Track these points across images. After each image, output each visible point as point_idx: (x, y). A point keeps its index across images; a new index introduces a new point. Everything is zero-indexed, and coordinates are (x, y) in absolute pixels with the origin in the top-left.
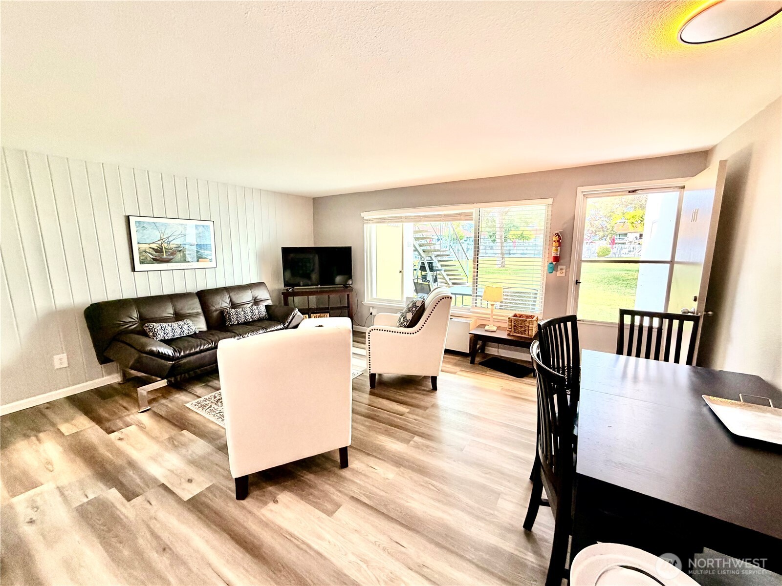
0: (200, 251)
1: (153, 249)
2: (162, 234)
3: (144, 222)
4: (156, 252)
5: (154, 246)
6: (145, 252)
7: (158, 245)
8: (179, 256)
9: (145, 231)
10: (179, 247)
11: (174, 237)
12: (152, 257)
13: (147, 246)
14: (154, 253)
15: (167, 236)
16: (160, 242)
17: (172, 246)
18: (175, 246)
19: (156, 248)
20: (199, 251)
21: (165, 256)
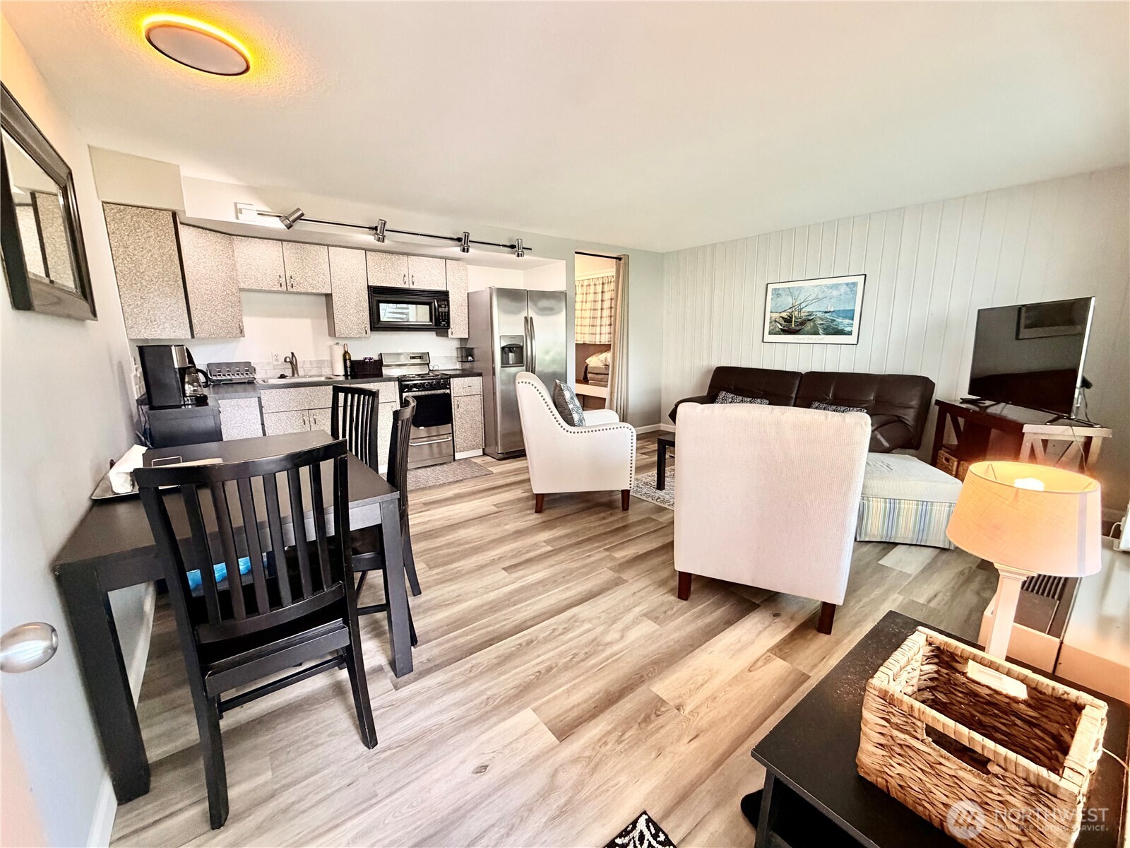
0: (837, 320)
1: (783, 318)
2: (794, 301)
3: (779, 289)
4: (785, 322)
5: (784, 315)
6: (776, 321)
7: (788, 314)
8: (809, 326)
9: (778, 299)
10: (810, 315)
11: (807, 303)
12: (780, 327)
13: (778, 315)
14: (783, 322)
15: (799, 302)
16: (790, 310)
17: (802, 314)
18: (807, 314)
19: (786, 317)
20: (835, 320)
21: (793, 326)
